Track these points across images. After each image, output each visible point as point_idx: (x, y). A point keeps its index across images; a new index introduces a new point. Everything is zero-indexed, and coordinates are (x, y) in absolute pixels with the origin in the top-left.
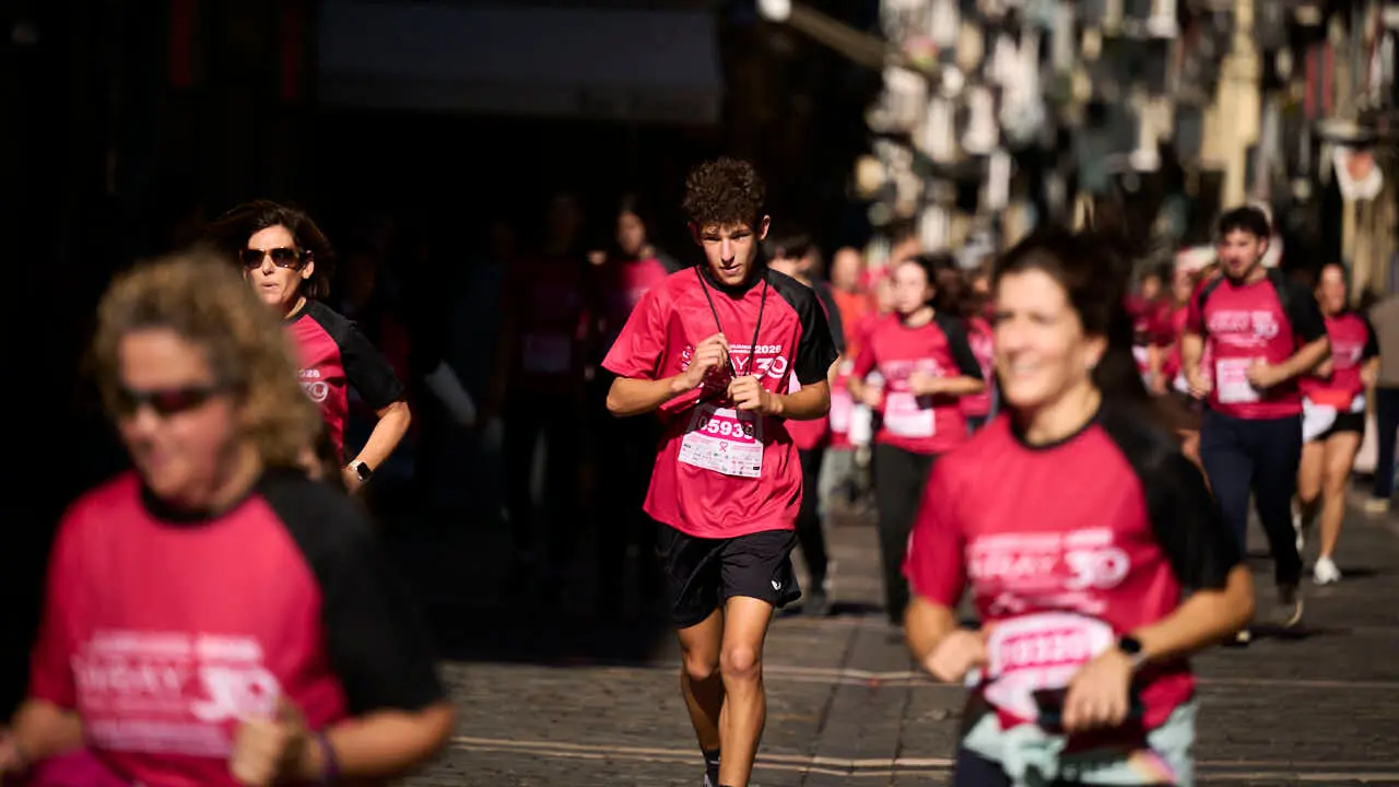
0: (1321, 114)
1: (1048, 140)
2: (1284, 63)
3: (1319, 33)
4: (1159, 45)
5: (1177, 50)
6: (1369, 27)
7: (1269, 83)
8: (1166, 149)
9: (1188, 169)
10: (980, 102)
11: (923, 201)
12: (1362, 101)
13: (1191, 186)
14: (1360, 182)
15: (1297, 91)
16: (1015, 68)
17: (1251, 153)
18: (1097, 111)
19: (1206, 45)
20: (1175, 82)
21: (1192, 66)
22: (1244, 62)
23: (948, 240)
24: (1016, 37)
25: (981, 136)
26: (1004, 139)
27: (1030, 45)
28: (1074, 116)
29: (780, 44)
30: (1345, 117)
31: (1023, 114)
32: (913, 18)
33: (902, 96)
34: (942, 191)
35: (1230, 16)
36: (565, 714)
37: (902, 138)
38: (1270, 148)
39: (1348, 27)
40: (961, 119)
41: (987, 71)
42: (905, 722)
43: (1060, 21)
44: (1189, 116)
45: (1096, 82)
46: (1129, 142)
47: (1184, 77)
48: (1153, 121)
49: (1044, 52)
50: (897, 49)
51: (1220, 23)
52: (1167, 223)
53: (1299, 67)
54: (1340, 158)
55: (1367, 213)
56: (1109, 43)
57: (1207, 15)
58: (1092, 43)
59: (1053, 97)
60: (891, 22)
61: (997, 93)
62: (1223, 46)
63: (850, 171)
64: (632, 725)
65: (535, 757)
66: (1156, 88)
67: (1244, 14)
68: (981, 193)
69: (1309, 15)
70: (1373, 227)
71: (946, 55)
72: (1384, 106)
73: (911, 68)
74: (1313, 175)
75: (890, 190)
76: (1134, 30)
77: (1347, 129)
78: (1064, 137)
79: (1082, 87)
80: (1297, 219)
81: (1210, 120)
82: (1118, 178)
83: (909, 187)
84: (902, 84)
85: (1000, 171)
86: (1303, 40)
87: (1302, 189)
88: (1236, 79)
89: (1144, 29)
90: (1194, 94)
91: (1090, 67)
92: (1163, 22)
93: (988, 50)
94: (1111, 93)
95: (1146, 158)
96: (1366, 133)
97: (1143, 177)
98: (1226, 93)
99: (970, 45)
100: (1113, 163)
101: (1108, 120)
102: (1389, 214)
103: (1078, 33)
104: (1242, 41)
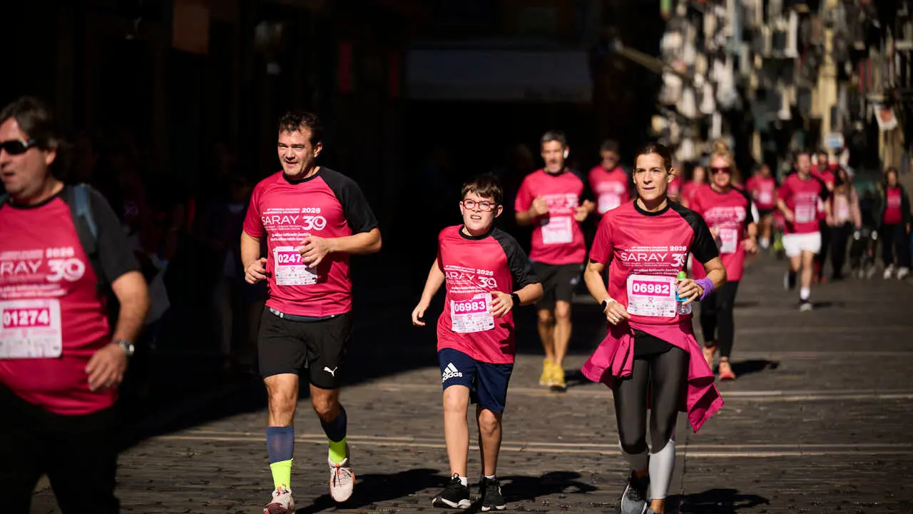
0: (867, 91)
1: (739, 106)
2: (848, 68)
3: (865, 54)
4: (790, 61)
5: (798, 63)
6: (889, 49)
7: (841, 77)
8: (794, 109)
9: (804, 117)
10: (708, 91)
11: (682, 136)
12: (886, 85)
13: (807, 126)
14: (888, 123)
15: (855, 79)
16: (723, 73)
17: (834, 110)
18: (761, 92)
19: (812, 61)
20: (798, 79)
21: (806, 71)
22: (829, 68)
23: (694, 155)
24: (723, 60)
25: (708, 106)
26: (718, 106)
27: (729, 63)
28: (751, 95)
29: (619, 65)
30: (878, 92)
31: (727, 95)
32: (676, 52)
33: (671, 89)
34: (691, 131)
35: (822, 47)
37: (672, 107)
38: (843, 106)
39: (878, 49)
40: (699, 98)
41: (710, 75)
43: (744, 52)
44: (804, 94)
45: (760, 79)
46: (777, 106)
47: (802, 76)
48: (788, 96)
49: (736, 66)
50: (669, 65)
51: (819, 50)
52: (795, 143)
53: (855, 68)
54: (878, 110)
55: (890, 136)
56: (765, 60)
57: (812, 47)
58: (758, 61)
59: (741, 86)
60: (665, 53)
61: (715, 86)
62: (820, 61)
63: (649, 123)
66: (789, 81)
67: (829, 46)
68: (709, 132)
69: (860, 46)
70: (893, 143)
71: (692, 68)
72: (896, 86)
73: (675, 73)
74: (864, 121)
75: (667, 131)
76: (778, 55)
77: (879, 97)
78: (746, 104)
79: (754, 82)
80: (856, 140)
81: (814, 96)
82: (772, 123)
83: (675, 130)
84: (672, 81)
85: (717, 121)
86: (857, 57)
87: (859, 126)
88: (826, 76)
89: (784, 55)
90: (807, 84)
91: (757, 71)
92: (791, 50)
93: (710, 66)
94: (767, 83)
95: (785, 114)
96: (888, 98)
97: (784, 122)
98: (821, 82)
99: (702, 64)
100: (770, 116)
101: (767, 97)
102: (901, 136)
103: (752, 57)
104: (828, 59)
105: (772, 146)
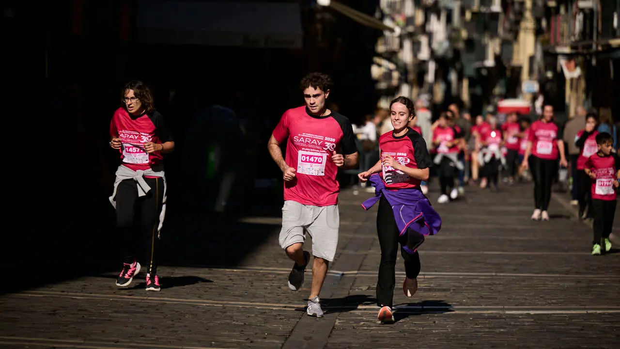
0: (556, 44)
1: (450, 55)
2: (544, 23)
3: (557, 10)
4: (495, 16)
5: (502, 17)
7: (538, 32)
8: (497, 58)
9: (507, 65)
10: (424, 40)
11: (401, 82)
12: (573, 39)
13: (508, 73)
14: (572, 73)
16: (437, 26)
17: (532, 59)
18: (470, 44)
19: (512, 16)
20: (501, 32)
21: (507, 25)
22: (528, 23)
23: (410, 95)
24: (438, 13)
25: (424, 54)
26: (433, 53)
27: (443, 17)
28: (461, 45)
30: (566, 45)
31: (441, 43)
35: (522, 4)
36: (210, 289)
38: (539, 56)
39: (567, 8)
40: (416, 47)
41: (427, 27)
42: (351, 291)
43: (456, 7)
44: (508, 44)
45: (469, 31)
46: (483, 57)
47: (504, 29)
48: (493, 47)
49: (449, 20)
52: (498, 90)
53: (549, 25)
54: (562, 61)
55: (575, 83)
56: (474, 14)
57: (513, 3)
58: (468, 15)
59: (452, 38)
61: (430, 35)
62: (520, 17)
64: (237, 293)
65: (194, 306)
66: (494, 34)
67: (529, 4)
68: (425, 77)
69: (552, 4)
70: (577, 90)
71: (410, 21)
72: (580, 40)
74: (554, 69)
75: (388, 75)
76: (484, 9)
77: (567, 50)
78: (457, 53)
79: (464, 34)
80: (548, 86)
81: (516, 47)
82: (478, 70)
83: (396, 75)
85: (432, 67)
86: (550, 14)
87: (549, 74)
88: (526, 29)
89: (490, 10)
90: (509, 36)
91: (465, 24)
92: (496, 7)
93: (427, 20)
94: (475, 36)
95: (490, 62)
96: (574, 51)
97: (489, 69)
98: (522, 36)
99: (420, 18)
100: (477, 64)
101: (475, 47)
102: (583, 84)
103: (463, 12)
104: (528, 14)
105: (478, 91)
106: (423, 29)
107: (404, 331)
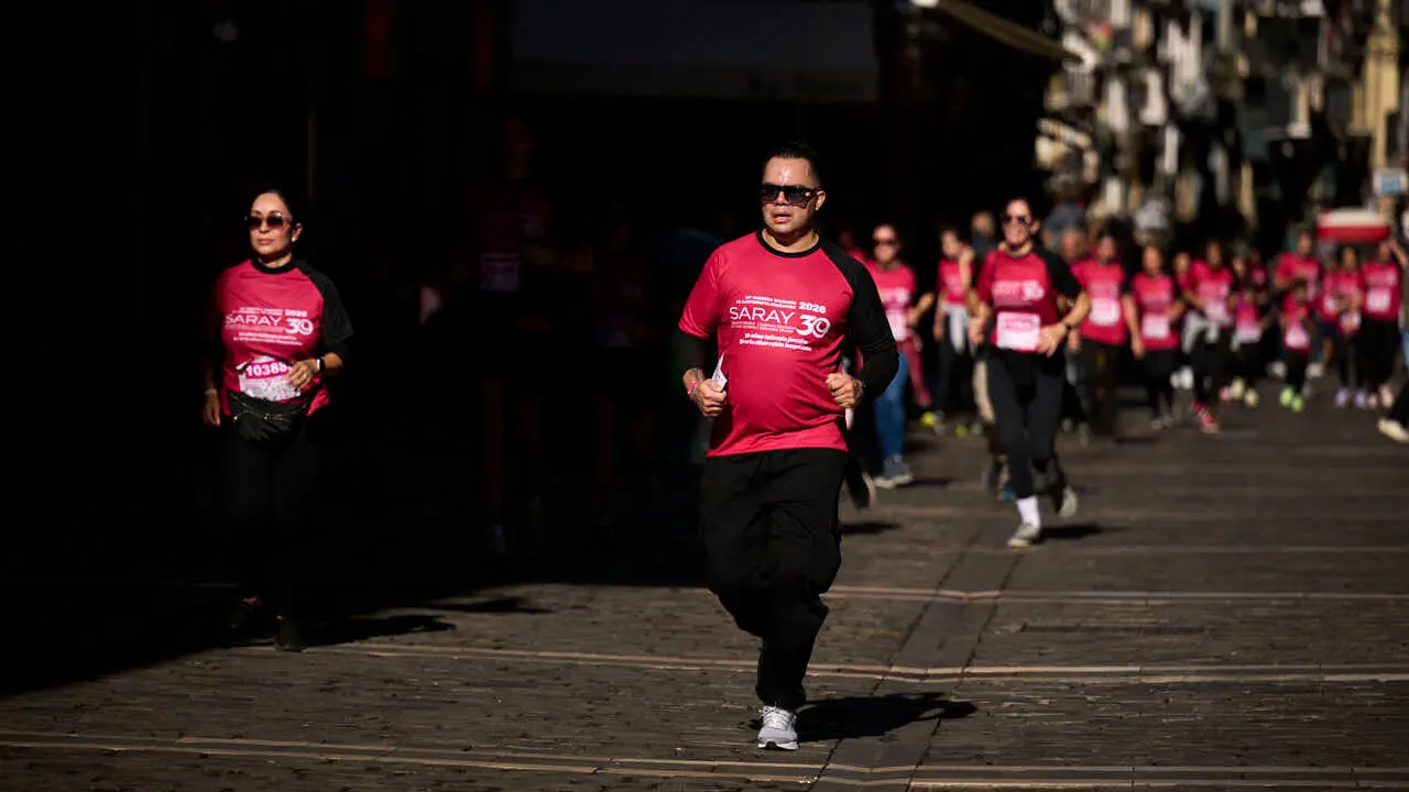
1: (1211, 112)
4: (1311, 24)
5: (1325, 27)
7: (1405, 58)
8: (1316, 118)
9: (1338, 135)
10: (1153, 81)
11: (1104, 173)
13: (1342, 152)
16: (1183, 51)
17: (1392, 122)
18: (1256, 87)
19: (1347, 26)
20: (1325, 61)
21: (1338, 45)
22: (1385, 40)
23: (1124, 206)
24: (1184, 24)
25: (1154, 112)
26: (1172, 107)
27: (1195, 31)
28: (1235, 92)
31: (1189, 88)
40: (1137, 96)
41: (1161, 52)
42: (984, 635)
43: (1223, 5)
44: (1338, 89)
45: (1253, 60)
46: (1286, 117)
47: (1331, 54)
48: (1306, 95)
49: (1208, 35)
52: (1320, 188)
56: (1263, 21)
58: (1251, 24)
59: (1216, 74)
61: (1166, 70)
62: (1367, 26)
66: (1308, 66)
68: (1157, 163)
71: (1121, 38)
73: (1089, 40)
76: (1287, 11)
78: (1226, 109)
79: (1242, 66)
81: (1357, 94)
82: (1275, 146)
83: (1091, 156)
85: (1171, 139)
88: (1380, 54)
89: (1300, 13)
90: (1343, 70)
91: (1244, 44)
92: (1313, 5)
93: (1159, 34)
94: (1267, 70)
95: (1300, 128)
97: (1297, 142)
98: (1371, 68)
99: (1143, 31)
100: (1272, 133)
101: (1265, 95)
103: (1238, 18)
104: (1384, 20)
105: (1275, 192)
106: (1152, 56)
107: (1099, 721)
